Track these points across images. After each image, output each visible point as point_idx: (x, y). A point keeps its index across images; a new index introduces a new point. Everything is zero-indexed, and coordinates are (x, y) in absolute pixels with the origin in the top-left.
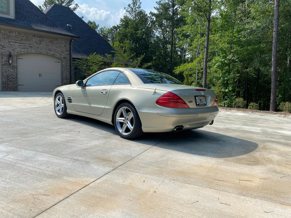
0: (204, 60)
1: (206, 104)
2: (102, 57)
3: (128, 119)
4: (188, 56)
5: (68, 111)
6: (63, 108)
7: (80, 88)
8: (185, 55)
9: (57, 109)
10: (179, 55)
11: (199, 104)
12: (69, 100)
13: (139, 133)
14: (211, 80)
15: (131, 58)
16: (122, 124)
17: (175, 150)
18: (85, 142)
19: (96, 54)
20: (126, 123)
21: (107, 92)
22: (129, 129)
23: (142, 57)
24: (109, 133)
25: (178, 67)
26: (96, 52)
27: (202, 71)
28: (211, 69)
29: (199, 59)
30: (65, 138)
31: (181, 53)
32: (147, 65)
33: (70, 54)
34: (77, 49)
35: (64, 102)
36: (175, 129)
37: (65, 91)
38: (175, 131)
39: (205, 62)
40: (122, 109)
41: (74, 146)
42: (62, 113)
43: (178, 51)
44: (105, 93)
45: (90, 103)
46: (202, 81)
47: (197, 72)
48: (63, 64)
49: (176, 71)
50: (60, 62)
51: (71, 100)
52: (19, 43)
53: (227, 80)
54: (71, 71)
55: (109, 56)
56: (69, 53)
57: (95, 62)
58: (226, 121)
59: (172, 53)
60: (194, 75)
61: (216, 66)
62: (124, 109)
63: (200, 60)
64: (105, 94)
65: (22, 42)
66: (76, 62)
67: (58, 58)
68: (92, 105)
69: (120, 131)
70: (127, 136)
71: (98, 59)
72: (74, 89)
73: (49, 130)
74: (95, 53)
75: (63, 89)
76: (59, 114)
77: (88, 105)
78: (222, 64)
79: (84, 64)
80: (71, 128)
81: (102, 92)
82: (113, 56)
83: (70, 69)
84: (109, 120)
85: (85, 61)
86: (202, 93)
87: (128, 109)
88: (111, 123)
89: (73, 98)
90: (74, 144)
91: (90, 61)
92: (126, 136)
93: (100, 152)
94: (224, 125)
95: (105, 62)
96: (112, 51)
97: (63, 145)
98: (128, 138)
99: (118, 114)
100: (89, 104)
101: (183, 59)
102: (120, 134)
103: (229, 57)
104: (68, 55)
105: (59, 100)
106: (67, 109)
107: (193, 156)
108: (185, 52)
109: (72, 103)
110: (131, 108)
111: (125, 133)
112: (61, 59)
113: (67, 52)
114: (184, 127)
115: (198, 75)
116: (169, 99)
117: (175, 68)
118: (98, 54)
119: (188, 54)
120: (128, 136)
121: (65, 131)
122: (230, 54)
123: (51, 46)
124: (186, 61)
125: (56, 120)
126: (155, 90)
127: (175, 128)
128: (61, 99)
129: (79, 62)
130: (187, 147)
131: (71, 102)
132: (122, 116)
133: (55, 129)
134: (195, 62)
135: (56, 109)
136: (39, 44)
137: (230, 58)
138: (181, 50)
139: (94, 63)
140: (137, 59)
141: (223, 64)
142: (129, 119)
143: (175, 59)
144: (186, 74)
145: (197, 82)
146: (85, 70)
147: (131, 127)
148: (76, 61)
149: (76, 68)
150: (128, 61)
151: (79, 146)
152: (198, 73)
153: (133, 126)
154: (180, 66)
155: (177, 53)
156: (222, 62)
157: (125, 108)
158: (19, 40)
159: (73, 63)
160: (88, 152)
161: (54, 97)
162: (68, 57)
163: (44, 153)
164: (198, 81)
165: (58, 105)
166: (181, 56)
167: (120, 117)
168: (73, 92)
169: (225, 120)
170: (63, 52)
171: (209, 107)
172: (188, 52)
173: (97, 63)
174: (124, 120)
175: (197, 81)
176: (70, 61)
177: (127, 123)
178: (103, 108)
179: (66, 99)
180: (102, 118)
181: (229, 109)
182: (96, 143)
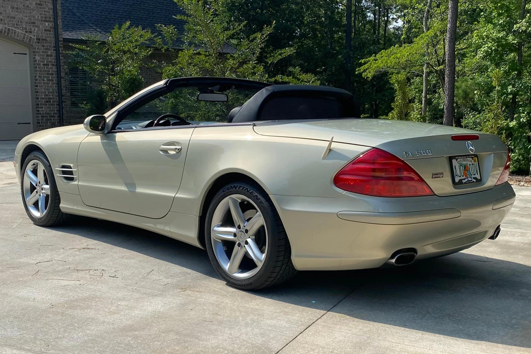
0: (448, 35)
1: (480, 180)
2: (149, 35)
3: (247, 231)
4: (397, 23)
5: (65, 206)
6: (47, 197)
7: (96, 138)
8: (387, 22)
9: (31, 199)
10: (370, 21)
11: (461, 180)
12: (64, 172)
13: (281, 272)
14: (466, 95)
15: (232, 37)
16: (229, 246)
17: (395, 323)
18: (123, 303)
19: (129, 28)
20: (243, 244)
21: (180, 150)
22: (252, 260)
23: (268, 30)
24: (189, 271)
25: (372, 58)
26: (130, 19)
27: (441, 67)
28: (467, 60)
29: (431, 33)
30: (63, 292)
31: (375, 15)
32: (280, 54)
33: (56, 28)
34: (74, 14)
35: (50, 178)
36: (394, 261)
37: (52, 147)
38: (391, 265)
39: (450, 42)
40: (228, 202)
41: (93, 319)
42: (46, 211)
43: (367, 9)
44: (174, 152)
45: (131, 185)
46: (439, 97)
47: (426, 72)
48: (37, 58)
49: (365, 71)
50: (27, 52)
51: (71, 173)
53: (515, 94)
54: (59, 78)
55: (169, 30)
56: (51, 24)
57: (129, 51)
58: (524, 220)
59: (349, 17)
60: (418, 79)
61: (480, 54)
62: (234, 201)
63: (436, 36)
64: (173, 155)
66: (74, 53)
67: (21, 42)
68: (139, 190)
69: (226, 266)
70: (247, 282)
71: (136, 41)
72: (79, 141)
73: (14, 268)
74: (128, 23)
75: (44, 138)
76: (37, 214)
77: (123, 188)
78: (498, 46)
79: (98, 58)
80: (77, 258)
81: (165, 151)
82: (181, 31)
83: (58, 72)
84: (189, 234)
85: (101, 49)
86: (471, 147)
87: (248, 202)
88: (197, 244)
89: (77, 166)
90: (91, 313)
91: (115, 48)
92: (243, 283)
93: (172, 336)
94: (522, 235)
95: (156, 49)
96: (178, 17)
97: (59, 317)
98: (249, 287)
99: (218, 214)
100: (127, 185)
101: (382, 32)
102: (225, 276)
103: (518, 25)
104: (50, 31)
105: (35, 172)
106: (60, 199)
107: (452, 342)
108: (388, 11)
109: (76, 183)
110: (256, 199)
111: (242, 272)
112: (29, 45)
113: (47, 24)
114: (419, 254)
115: (427, 80)
116: (374, 170)
117: (363, 61)
118: (137, 27)
119: (395, 17)
120: (251, 281)
121: (61, 268)
122: (523, 17)
124: (390, 40)
125: (28, 235)
126: (330, 144)
127: (392, 257)
128: (41, 169)
129: (82, 50)
130: (428, 312)
131: (72, 179)
132: (228, 220)
133: (29, 264)
134: (420, 43)
135: (27, 200)
137: (524, 28)
138: (375, 6)
139: (125, 52)
140: (252, 37)
141: (502, 46)
142: (250, 233)
143: (358, 33)
144: (399, 82)
145: (425, 101)
146: (102, 73)
147: (259, 257)
148: (72, 49)
149: (74, 70)
150: (227, 44)
151: (106, 320)
152: (428, 74)
153: (262, 252)
154: (378, 56)
155: (365, 16)
156: (498, 40)
157: (239, 197)
159: (66, 56)
160: (135, 337)
161: (18, 165)
162: (51, 37)
163: (6, 345)
164: (428, 97)
165: (33, 188)
166: (374, 25)
167: (222, 225)
168: (78, 151)
169: (522, 216)
170: (34, 23)
171: (490, 189)
172: (397, 12)
173: (136, 54)
174: (235, 235)
175: (426, 97)
176: (57, 48)
177: (247, 243)
178: (170, 197)
179: (57, 169)
180: (167, 228)
181: (526, 182)
182: (156, 305)
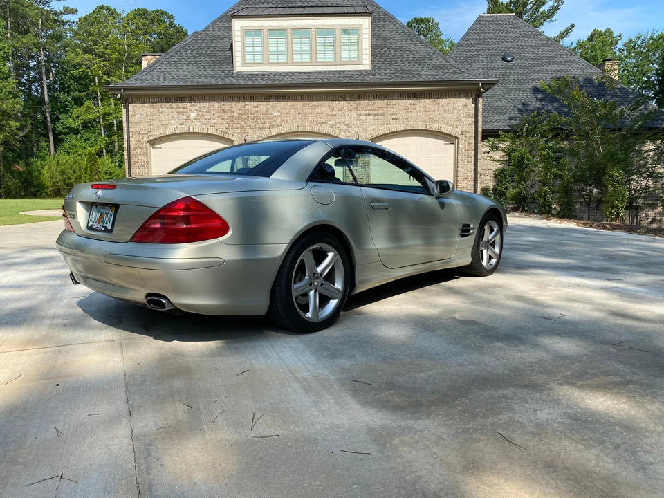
1: (111, 231)
33: (476, 121)
48: (461, 146)
50: (454, 142)
52: (375, 115)
54: (477, 160)
56: (473, 119)
65: (380, 112)
67: (450, 136)
83: (476, 155)
104: (471, 125)
112: (455, 137)
113: (470, 120)
123: (434, 111)
136: (411, 112)
158: (375, 110)
162: (472, 129)
170: (460, 120)
176: (476, 137)
